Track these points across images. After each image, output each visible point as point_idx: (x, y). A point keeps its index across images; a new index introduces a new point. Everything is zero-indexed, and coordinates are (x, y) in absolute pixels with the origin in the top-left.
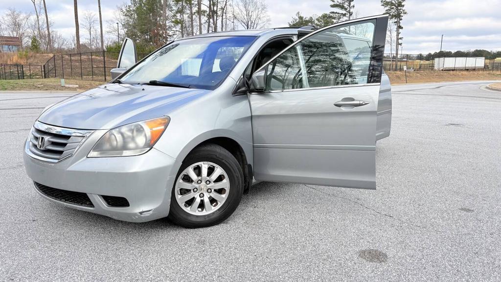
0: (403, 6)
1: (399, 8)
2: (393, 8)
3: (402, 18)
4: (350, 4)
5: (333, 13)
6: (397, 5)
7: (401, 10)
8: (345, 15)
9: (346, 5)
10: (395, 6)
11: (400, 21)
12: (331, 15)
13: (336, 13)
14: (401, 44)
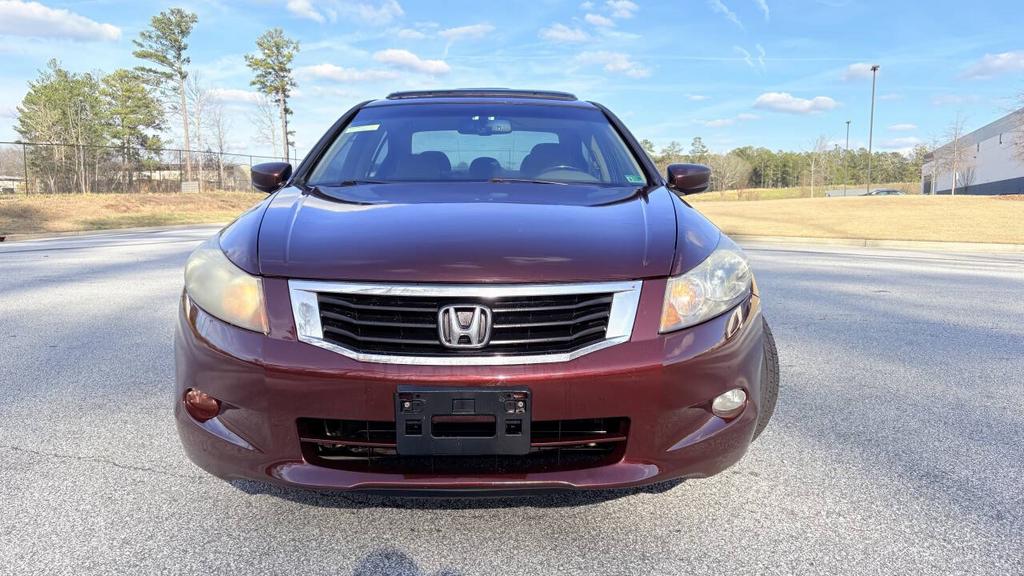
1: (282, 74)
2: (270, 73)
4: (179, 55)
6: (277, 68)
7: (286, 79)
8: (169, 77)
9: (171, 56)
12: (139, 73)
14: (292, 144)
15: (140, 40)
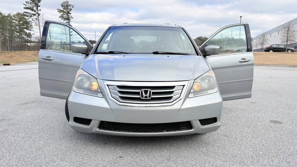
0: (70, 14)
1: (68, 14)
2: (65, 14)
3: (71, 20)
4: (38, 8)
5: (26, 12)
6: (67, 13)
7: (70, 16)
8: (34, 15)
9: (35, 8)
10: (66, 13)
11: (70, 22)
12: (25, 14)
13: (28, 13)
14: (72, 35)
15: (25, 4)
